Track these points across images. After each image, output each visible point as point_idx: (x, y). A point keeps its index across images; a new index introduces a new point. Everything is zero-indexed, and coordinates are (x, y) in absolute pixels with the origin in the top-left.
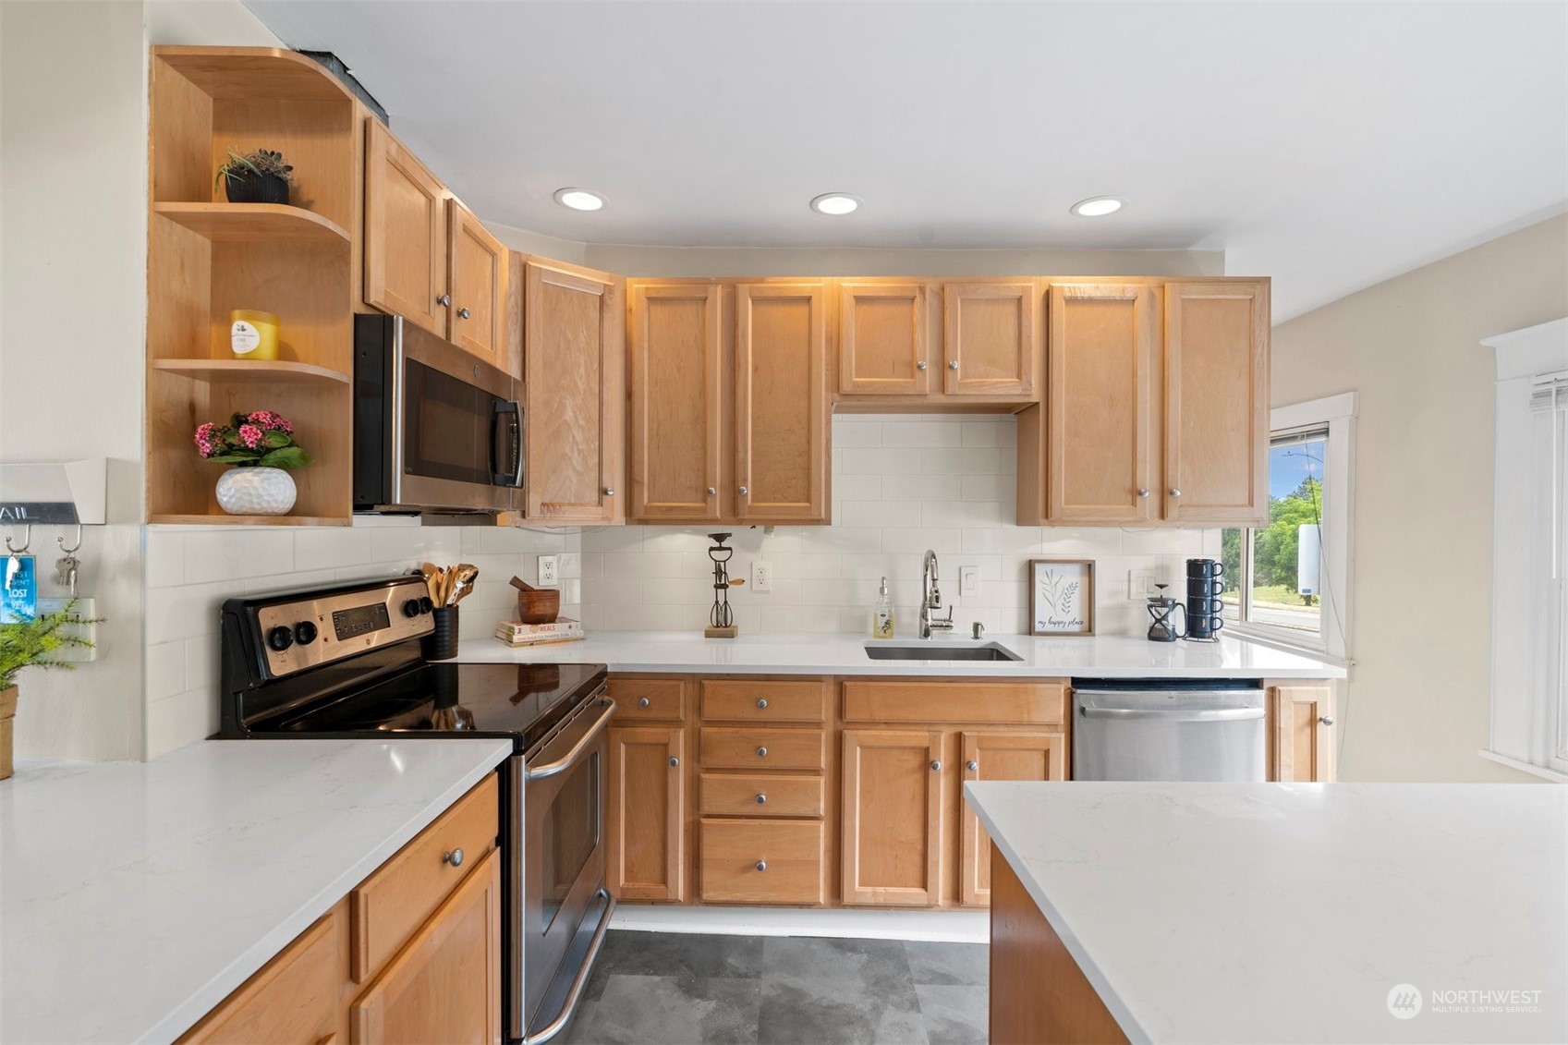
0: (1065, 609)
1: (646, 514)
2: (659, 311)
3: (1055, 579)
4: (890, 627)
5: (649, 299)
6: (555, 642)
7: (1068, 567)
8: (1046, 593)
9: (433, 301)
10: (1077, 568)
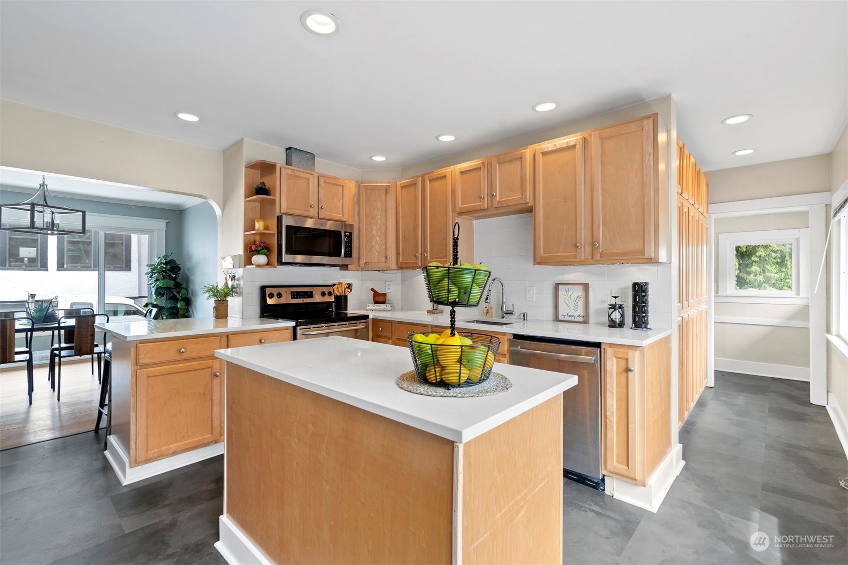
0: (576, 309)
1: (401, 265)
2: (405, 191)
3: (570, 293)
4: (488, 313)
5: (401, 187)
6: (380, 310)
7: (576, 287)
8: (565, 300)
9: (309, 206)
10: (581, 287)
